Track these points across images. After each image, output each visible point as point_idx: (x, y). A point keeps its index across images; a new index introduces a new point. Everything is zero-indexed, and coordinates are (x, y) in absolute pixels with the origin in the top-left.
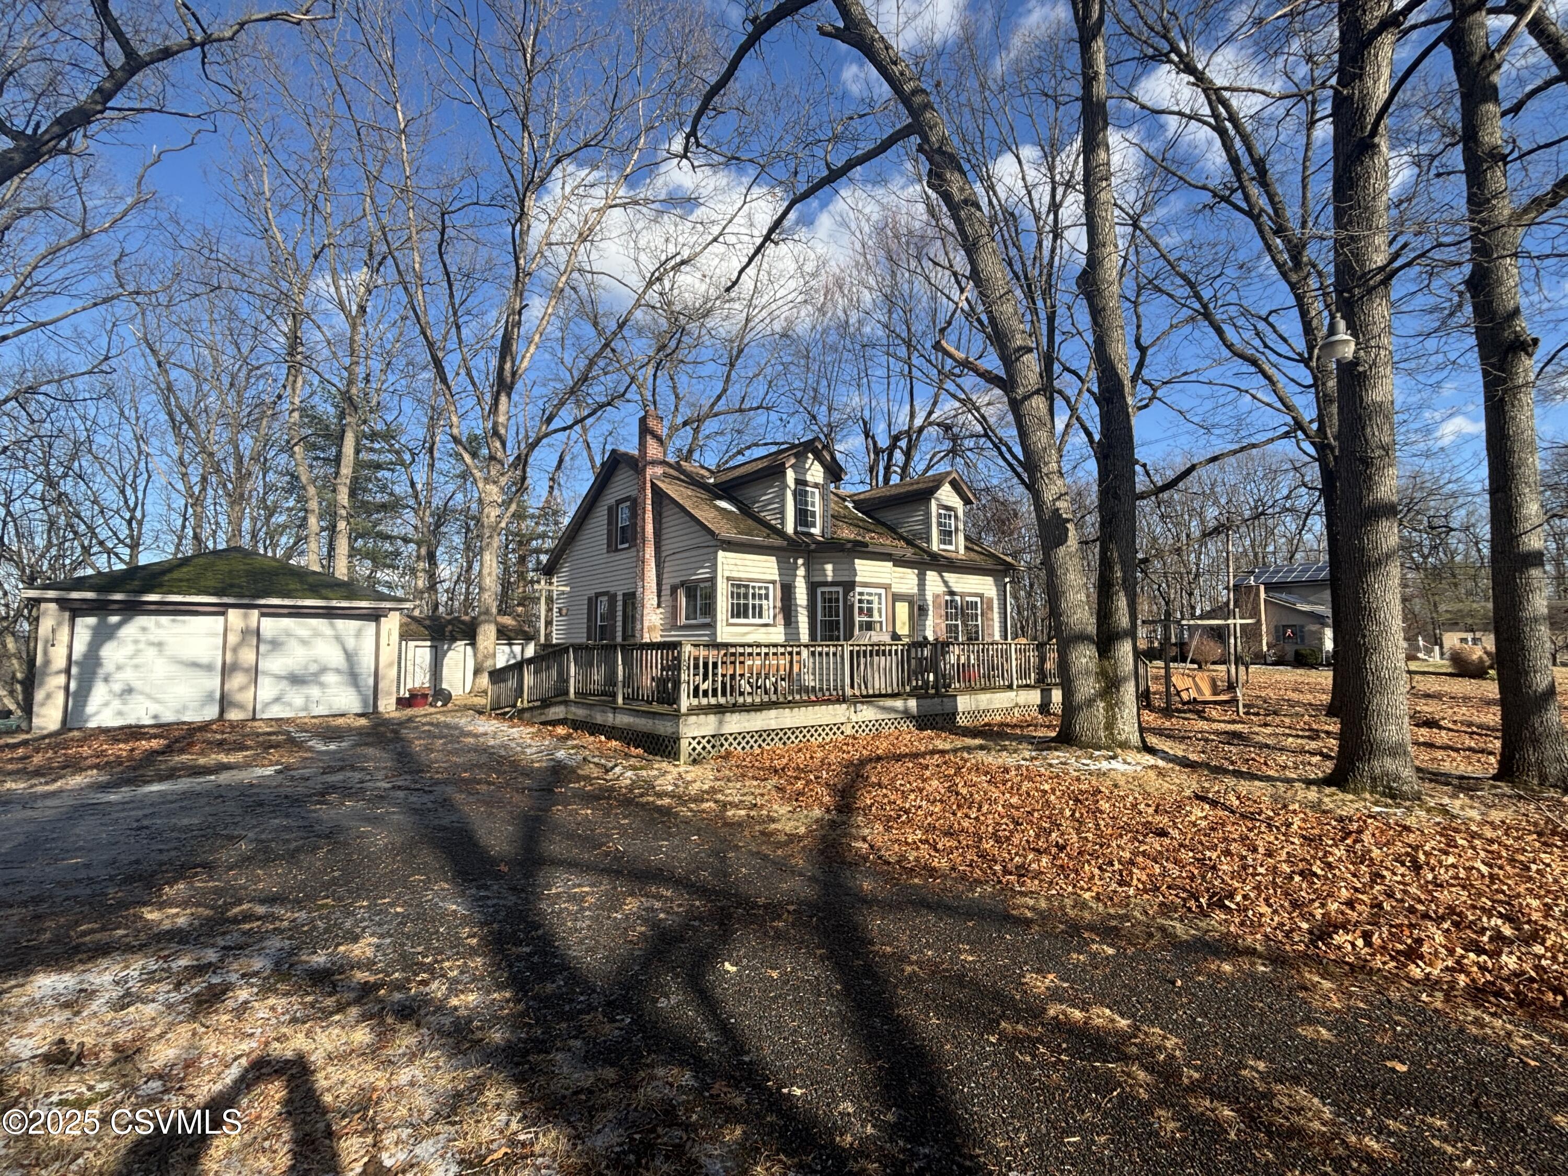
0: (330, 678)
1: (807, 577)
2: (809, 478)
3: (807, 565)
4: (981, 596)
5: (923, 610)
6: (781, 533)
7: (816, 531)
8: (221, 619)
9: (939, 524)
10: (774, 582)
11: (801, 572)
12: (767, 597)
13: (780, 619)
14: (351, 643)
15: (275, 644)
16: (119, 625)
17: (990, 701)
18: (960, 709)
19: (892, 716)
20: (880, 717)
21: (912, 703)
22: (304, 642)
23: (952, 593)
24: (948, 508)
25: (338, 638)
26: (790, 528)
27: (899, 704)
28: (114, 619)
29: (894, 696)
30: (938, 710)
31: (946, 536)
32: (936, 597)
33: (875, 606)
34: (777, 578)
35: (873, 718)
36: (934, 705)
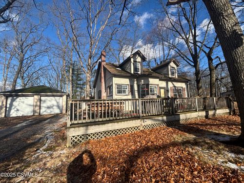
0: (55, 107)
1: (137, 84)
2: (137, 60)
3: (137, 81)
4: (182, 87)
5: (168, 91)
6: (130, 73)
7: (139, 73)
8: (33, 97)
9: (171, 71)
10: (128, 85)
11: (135, 82)
12: (127, 88)
13: (130, 93)
14: (58, 101)
15: (44, 101)
16: (16, 99)
17: (191, 115)
18: (181, 119)
19: (158, 122)
20: (153, 123)
21: (165, 118)
22: (50, 101)
23: (175, 87)
24: (173, 67)
25: (56, 100)
26: (132, 72)
27: (160, 118)
28: (15, 98)
29: (158, 115)
30: (174, 119)
31: (173, 74)
32: (171, 88)
33: (155, 90)
34: (129, 84)
35: (151, 124)
36: (172, 118)
